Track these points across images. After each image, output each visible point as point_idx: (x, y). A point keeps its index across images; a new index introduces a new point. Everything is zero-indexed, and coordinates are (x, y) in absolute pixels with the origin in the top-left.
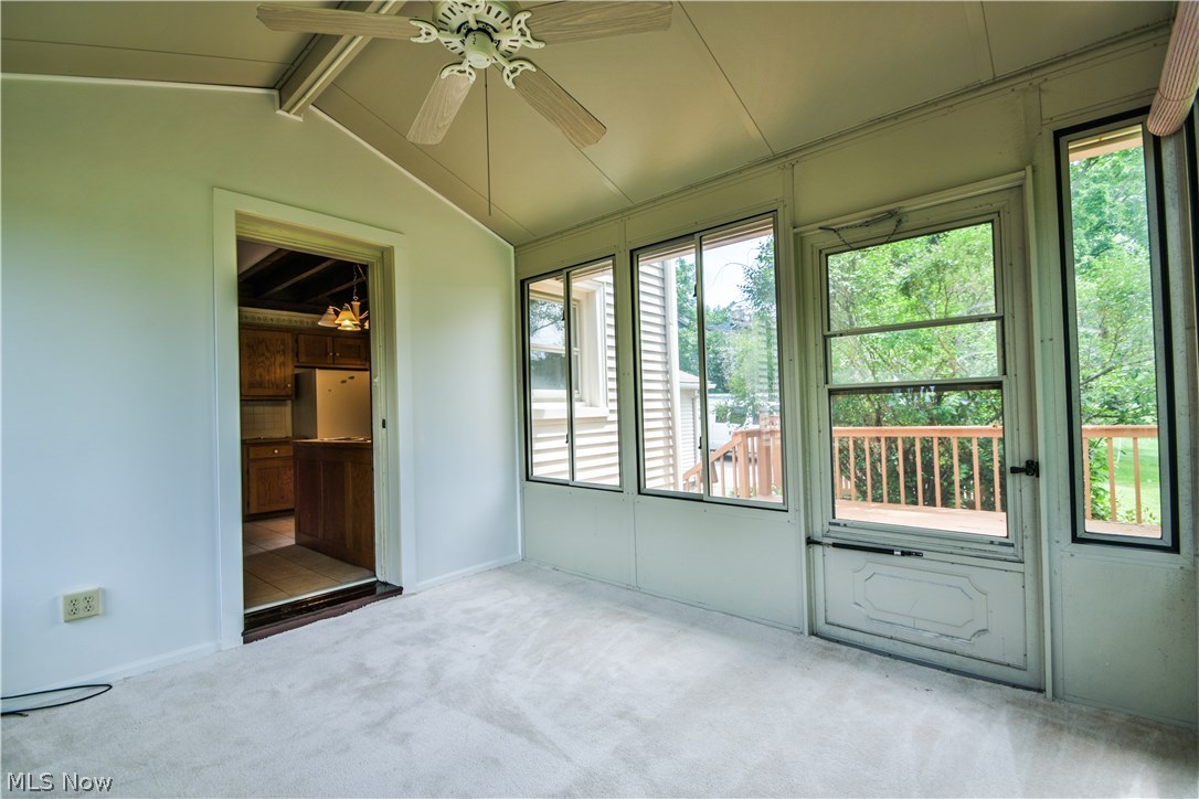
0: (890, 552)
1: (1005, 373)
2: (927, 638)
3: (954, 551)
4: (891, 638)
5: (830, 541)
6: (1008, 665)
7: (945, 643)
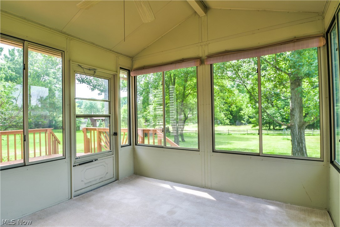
0: (93, 161)
1: (110, 114)
2: (98, 181)
3: (103, 156)
4: (91, 186)
5: (78, 164)
6: (111, 178)
7: (101, 180)
